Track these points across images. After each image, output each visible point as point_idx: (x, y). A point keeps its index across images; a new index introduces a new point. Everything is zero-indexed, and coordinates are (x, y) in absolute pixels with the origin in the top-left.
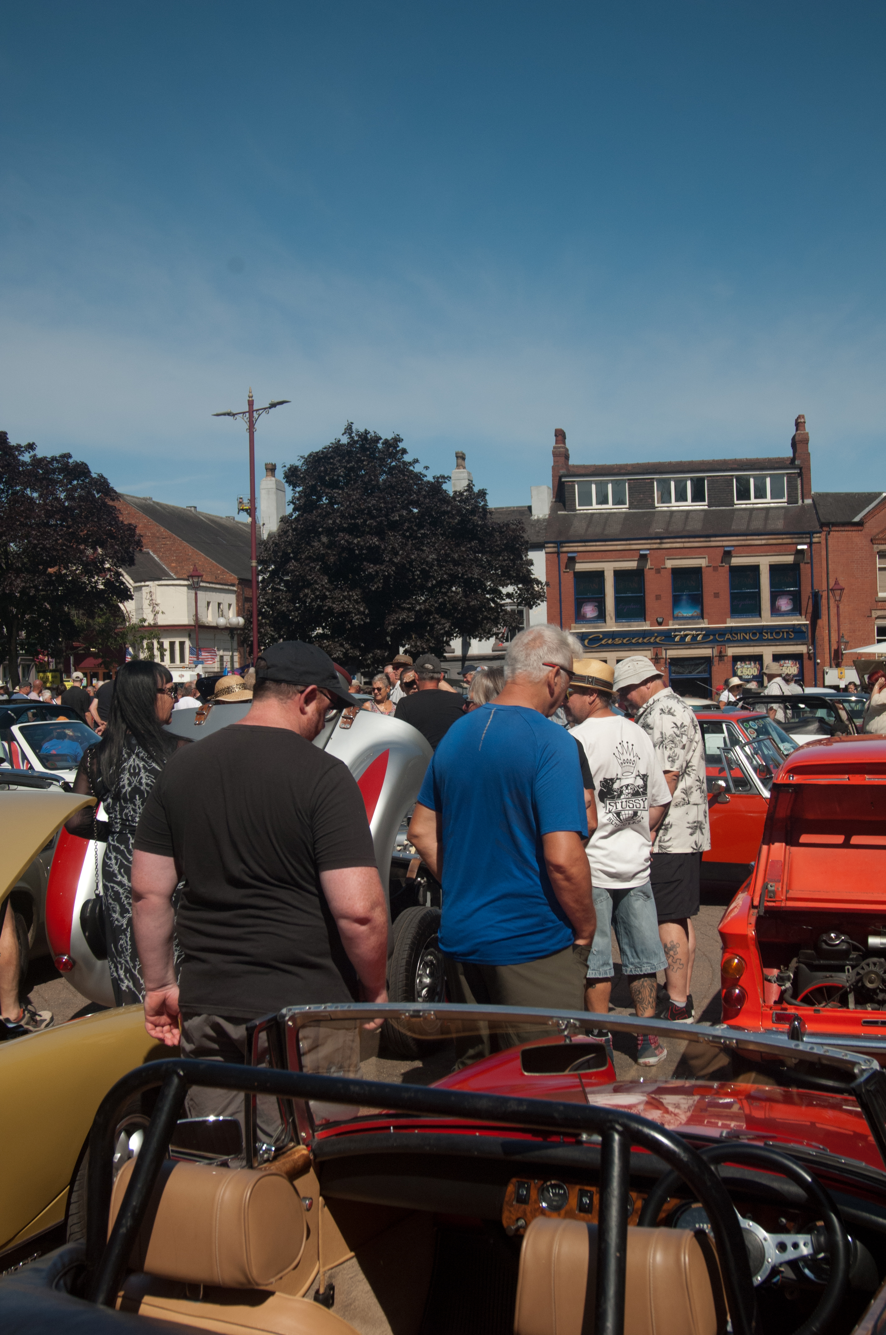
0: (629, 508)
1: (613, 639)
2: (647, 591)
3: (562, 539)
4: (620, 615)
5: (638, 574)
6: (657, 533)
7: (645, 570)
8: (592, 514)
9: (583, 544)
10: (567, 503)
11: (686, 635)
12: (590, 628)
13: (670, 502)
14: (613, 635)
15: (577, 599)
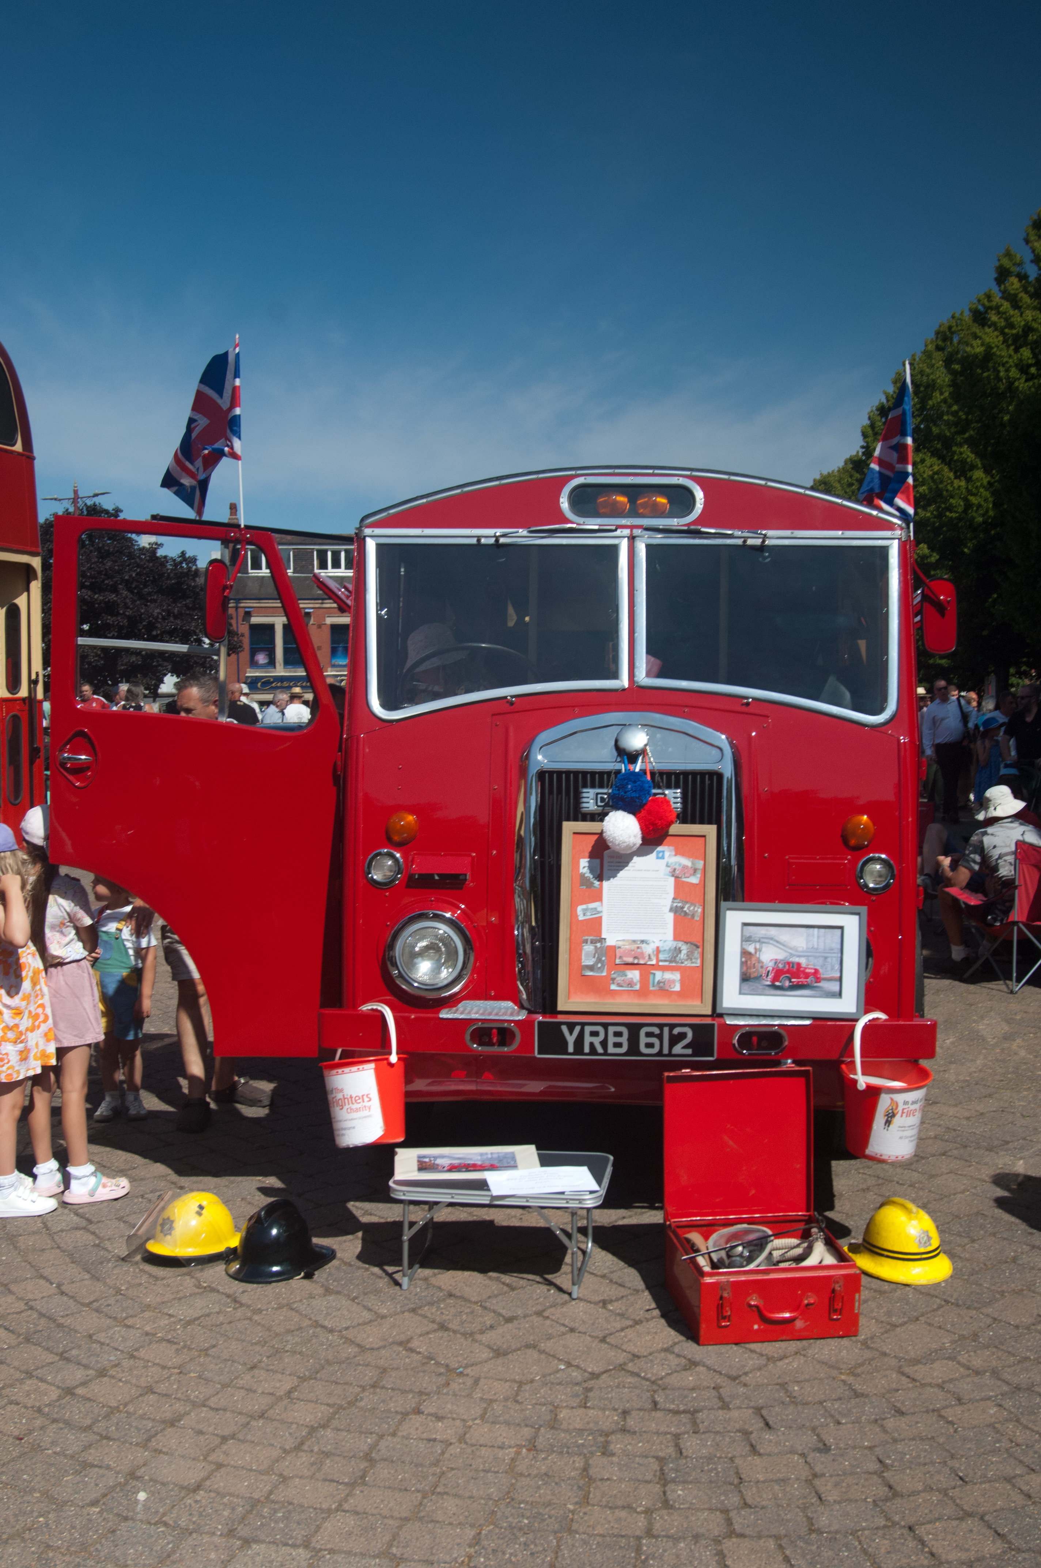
0: (293, 573)
1: (282, 682)
3: (239, 597)
4: (287, 662)
6: (318, 594)
8: (263, 577)
9: (258, 601)
11: (342, 680)
12: (262, 672)
13: (326, 568)
14: (282, 679)
15: (251, 648)
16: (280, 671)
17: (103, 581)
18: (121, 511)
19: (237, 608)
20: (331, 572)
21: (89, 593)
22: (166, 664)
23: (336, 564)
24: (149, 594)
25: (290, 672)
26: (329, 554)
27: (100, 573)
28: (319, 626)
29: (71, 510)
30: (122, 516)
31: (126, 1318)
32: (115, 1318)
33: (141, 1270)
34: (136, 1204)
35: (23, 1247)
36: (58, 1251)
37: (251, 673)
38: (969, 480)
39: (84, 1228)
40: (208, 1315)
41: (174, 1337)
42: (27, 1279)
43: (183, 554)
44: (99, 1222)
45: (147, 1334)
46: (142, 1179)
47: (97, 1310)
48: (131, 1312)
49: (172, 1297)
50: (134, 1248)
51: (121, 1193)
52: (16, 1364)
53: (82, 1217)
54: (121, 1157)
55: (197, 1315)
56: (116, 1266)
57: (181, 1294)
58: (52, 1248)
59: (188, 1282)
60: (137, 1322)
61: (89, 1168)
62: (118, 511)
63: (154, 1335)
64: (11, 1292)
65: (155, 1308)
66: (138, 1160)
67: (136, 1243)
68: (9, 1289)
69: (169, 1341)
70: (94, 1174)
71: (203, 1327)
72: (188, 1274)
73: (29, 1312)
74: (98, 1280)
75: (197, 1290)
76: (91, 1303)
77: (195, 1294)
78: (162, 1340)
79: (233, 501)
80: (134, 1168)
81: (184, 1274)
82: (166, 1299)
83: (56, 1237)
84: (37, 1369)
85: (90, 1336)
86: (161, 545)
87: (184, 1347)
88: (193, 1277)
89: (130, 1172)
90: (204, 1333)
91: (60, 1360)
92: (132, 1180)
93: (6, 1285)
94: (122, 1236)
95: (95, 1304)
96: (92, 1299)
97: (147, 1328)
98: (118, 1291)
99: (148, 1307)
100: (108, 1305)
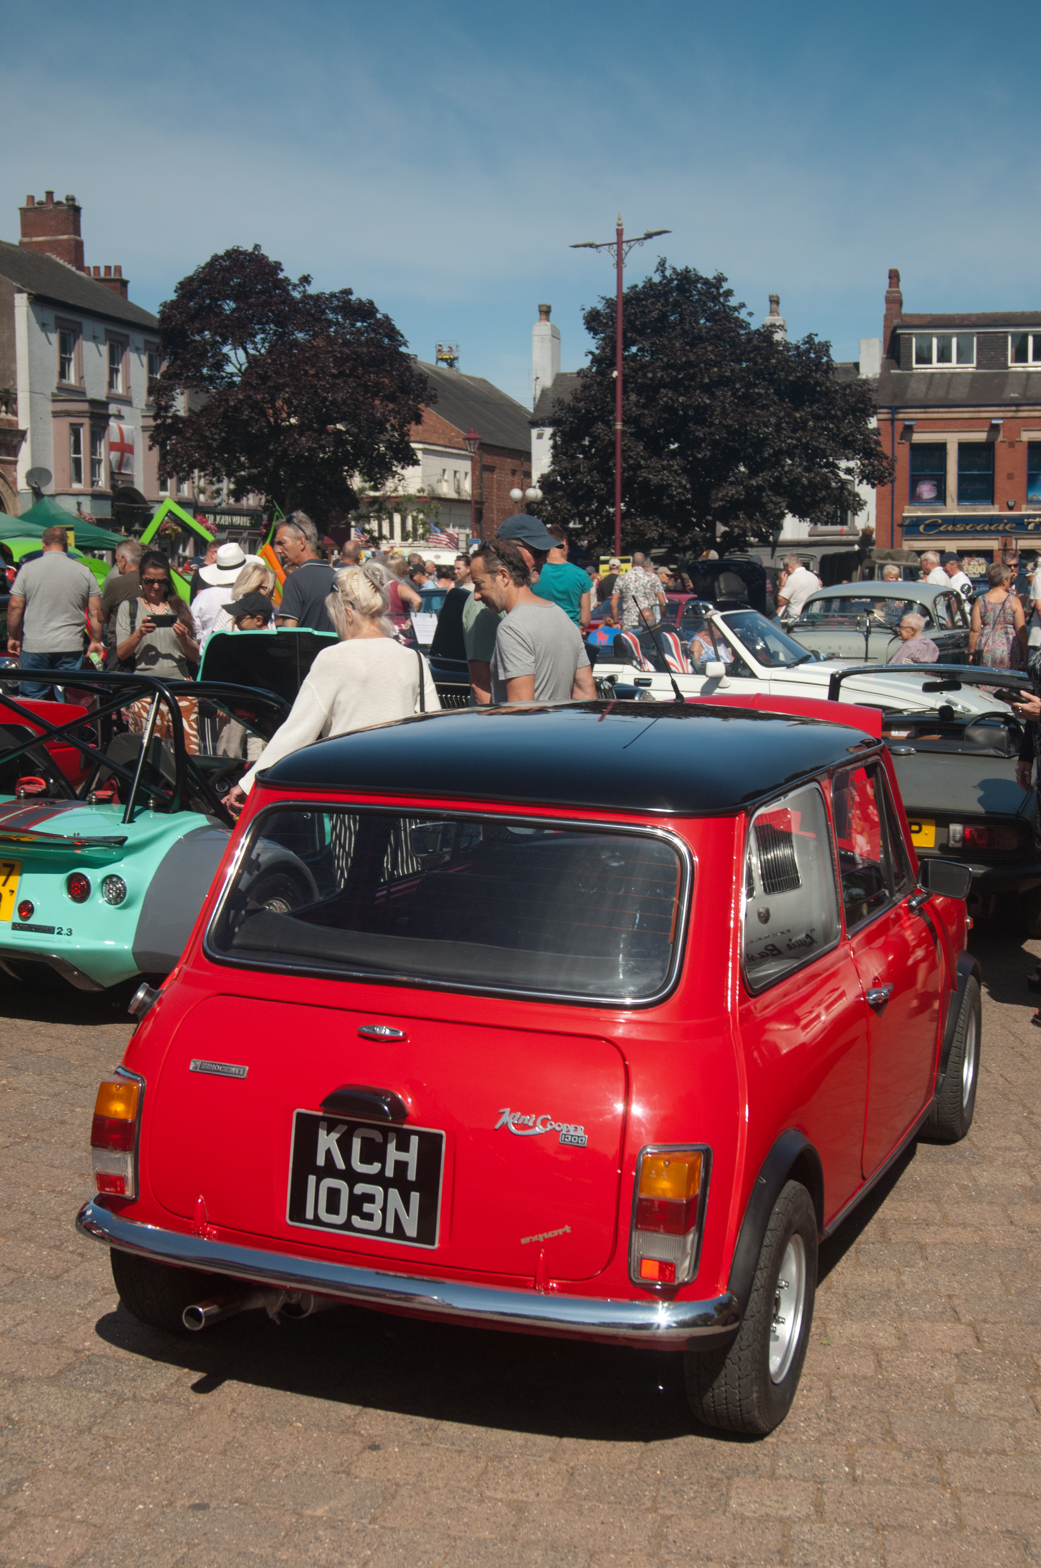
0: (977, 368)
2: (998, 469)
4: (963, 496)
5: (987, 448)
6: (1012, 398)
7: (996, 443)
8: (933, 374)
9: (923, 410)
10: (903, 360)
12: (926, 511)
13: (1026, 361)
14: (954, 520)
15: (912, 476)
16: (952, 509)
19: (892, 420)
20: (1032, 365)
23: (1039, 355)
25: (967, 510)
26: (1030, 339)
28: (1012, 445)
37: (912, 512)
62: (720, 279)
79: (893, 267)
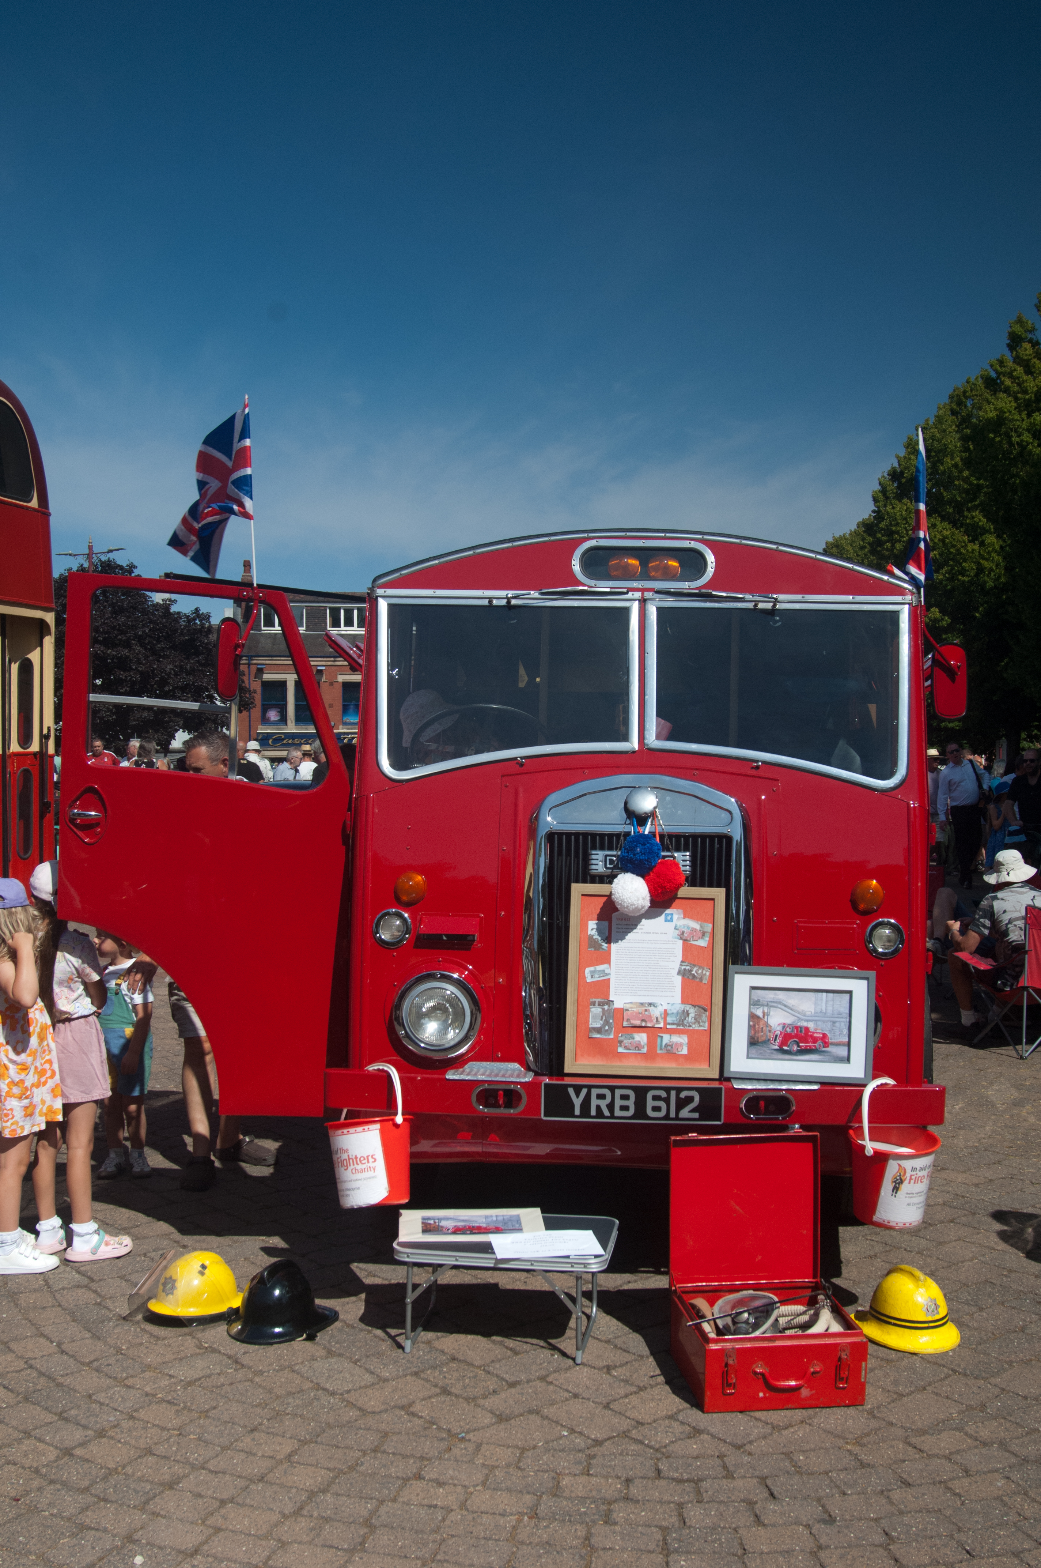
0: (306, 631)
1: (293, 739)
3: (252, 654)
4: (298, 720)
6: (330, 652)
8: (276, 634)
9: (270, 658)
11: (353, 738)
12: (273, 729)
13: (340, 626)
14: (293, 736)
15: (263, 705)
16: (292, 728)
17: (117, 636)
18: (136, 567)
19: (249, 664)
20: (344, 629)
21: (102, 648)
22: (177, 719)
23: (349, 622)
24: (162, 649)
25: (302, 729)
26: (342, 612)
27: (114, 628)
28: (331, 684)
29: (86, 565)
30: (136, 572)
31: (127, 1378)
32: (115, 1378)
33: (142, 1330)
34: (138, 1262)
35: (24, 1304)
36: (59, 1309)
37: (263, 730)
38: (982, 544)
39: (86, 1286)
40: (209, 1376)
41: (174, 1399)
42: (27, 1337)
43: (197, 610)
44: (100, 1280)
45: (147, 1395)
46: (144, 1238)
47: (97, 1370)
48: (131, 1372)
49: (173, 1357)
50: (135, 1307)
51: (123, 1251)
52: (14, 1423)
53: (83, 1275)
54: (125, 1215)
55: (198, 1376)
56: (117, 1325)
57: (182, 1355)
58: (53, 1306)
59: (190, 1342)
60: (137, 1382)
61: (92, 1226)
62: (132, 567)
63: (154, 1395)
64: (11, 1350)
65: (156, 1369)
66: (141, 1217)
67: (138, 1302)
68: (9, 1347)
69: (169, 1402)
70: (96, 1232)
71: (204, 1388)
72: (190, 1334)
73: (29, 1371)
74: (99, 1339)
75: (198, 1351)
76: (91, 1362)
77: (197, 1355)
78: (162, 1400)
79: (247, 559)
80: (137, 1226)
81: (185, 1335)
82: (167, 1360)
83: (58, 1296)
84: (35, 1429)
85: (90, 1396)
86: (175, 601)
87: (185, 1408)
88: (194, 1338)
89: (133, 1230)
90: (205, 1394)
91: (59, 1420)
92: (135, 1238)
93: (6, 1343)
94: (124, 1295)
95: (95, 1363)
96: (92, 1359)
97: (148, 1389)
98: (119, 1351)
99: (149, 1366)
100: (108, 1365)
